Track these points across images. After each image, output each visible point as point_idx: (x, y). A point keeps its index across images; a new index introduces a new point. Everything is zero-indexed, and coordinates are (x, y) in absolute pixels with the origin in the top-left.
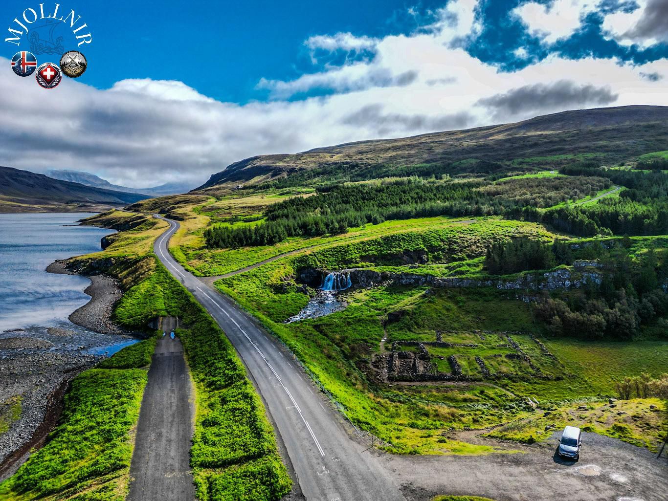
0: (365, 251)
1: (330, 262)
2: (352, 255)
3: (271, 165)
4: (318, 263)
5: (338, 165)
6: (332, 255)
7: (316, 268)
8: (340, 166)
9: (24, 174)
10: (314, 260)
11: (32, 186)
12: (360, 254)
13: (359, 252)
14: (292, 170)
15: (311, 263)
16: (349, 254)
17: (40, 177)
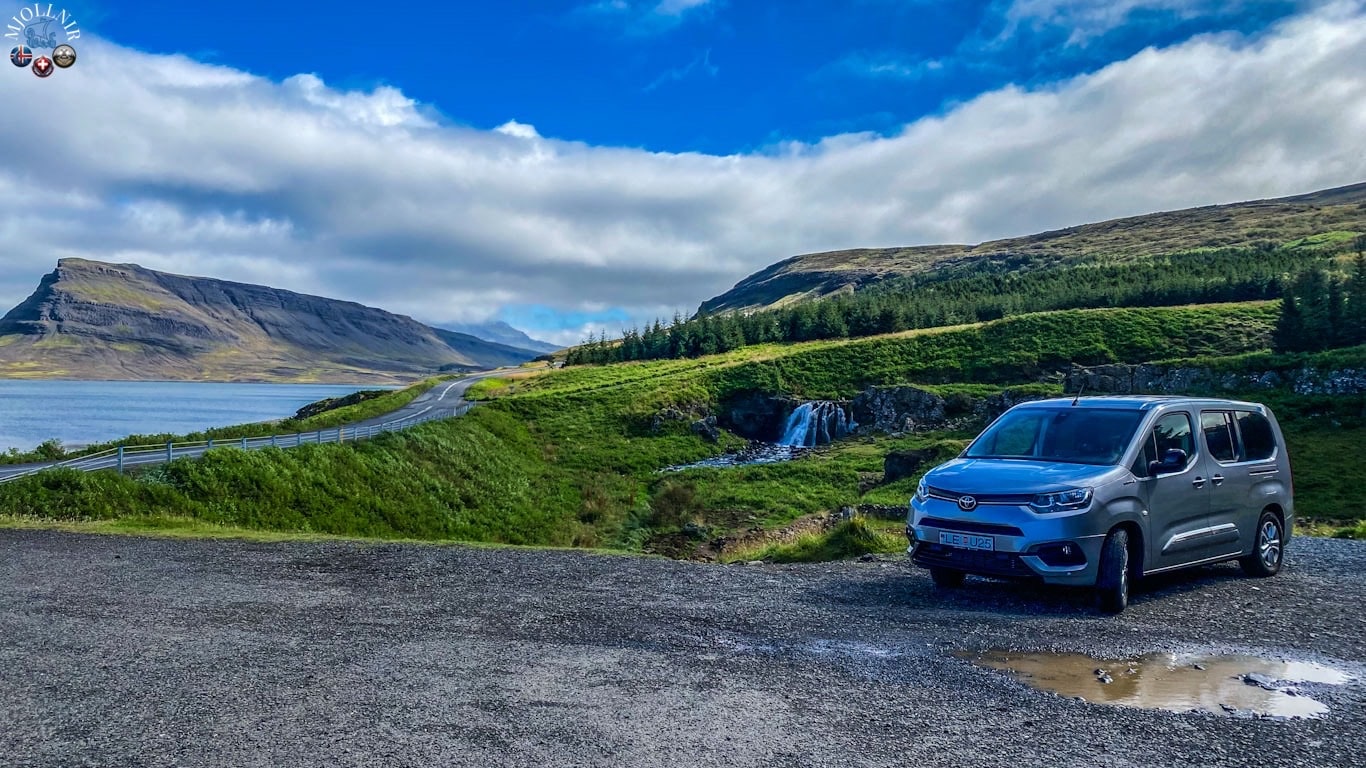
0: (926, 359)
1: (817, 382)
2: (884, 366)
3: (822, 270)
4: (781, 381)
5: (977, 263)
6: (826, 367)
7: (773, 393)
8: (984, 264)
9: (374, 313)
10: (772, 376)
11: (385, 337)
12: (910, 367)
13: (908, 362)
14: (869, 279)
15: (759, 381)
16: (877, 364)
17: (401, 321)
